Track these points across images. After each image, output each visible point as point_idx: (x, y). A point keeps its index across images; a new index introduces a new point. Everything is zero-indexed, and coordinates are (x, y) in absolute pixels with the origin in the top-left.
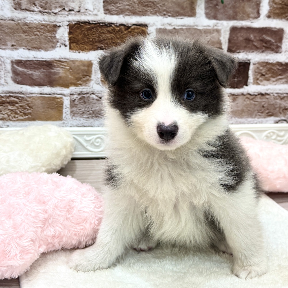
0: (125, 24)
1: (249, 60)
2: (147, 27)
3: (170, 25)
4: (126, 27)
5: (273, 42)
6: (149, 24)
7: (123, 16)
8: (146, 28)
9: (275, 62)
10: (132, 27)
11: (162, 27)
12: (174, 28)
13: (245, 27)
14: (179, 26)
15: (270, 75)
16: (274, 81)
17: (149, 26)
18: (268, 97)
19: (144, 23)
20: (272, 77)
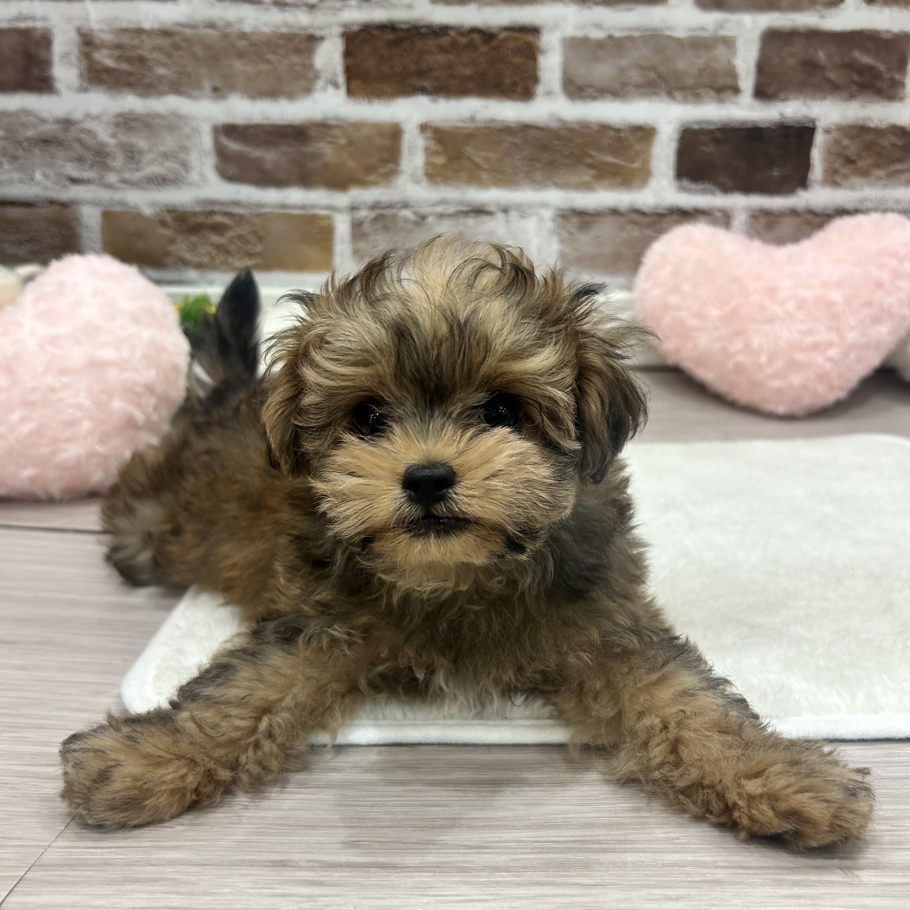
0: (483, 28)
1: (813, 121)
2: (537, 35)
4: (485, 36)
5: (881, 72)
6: (543, 26)
7: (478, 7)
8: (534, 37)
9: (884, 125)
10: (503, 35)
11: (579, 34)
12: (610, 37)
13: (802, 30)
14: (622, 29)
15: (870, 161)
16: (880, 178)
17: (542, 32)
20: (877, 166)
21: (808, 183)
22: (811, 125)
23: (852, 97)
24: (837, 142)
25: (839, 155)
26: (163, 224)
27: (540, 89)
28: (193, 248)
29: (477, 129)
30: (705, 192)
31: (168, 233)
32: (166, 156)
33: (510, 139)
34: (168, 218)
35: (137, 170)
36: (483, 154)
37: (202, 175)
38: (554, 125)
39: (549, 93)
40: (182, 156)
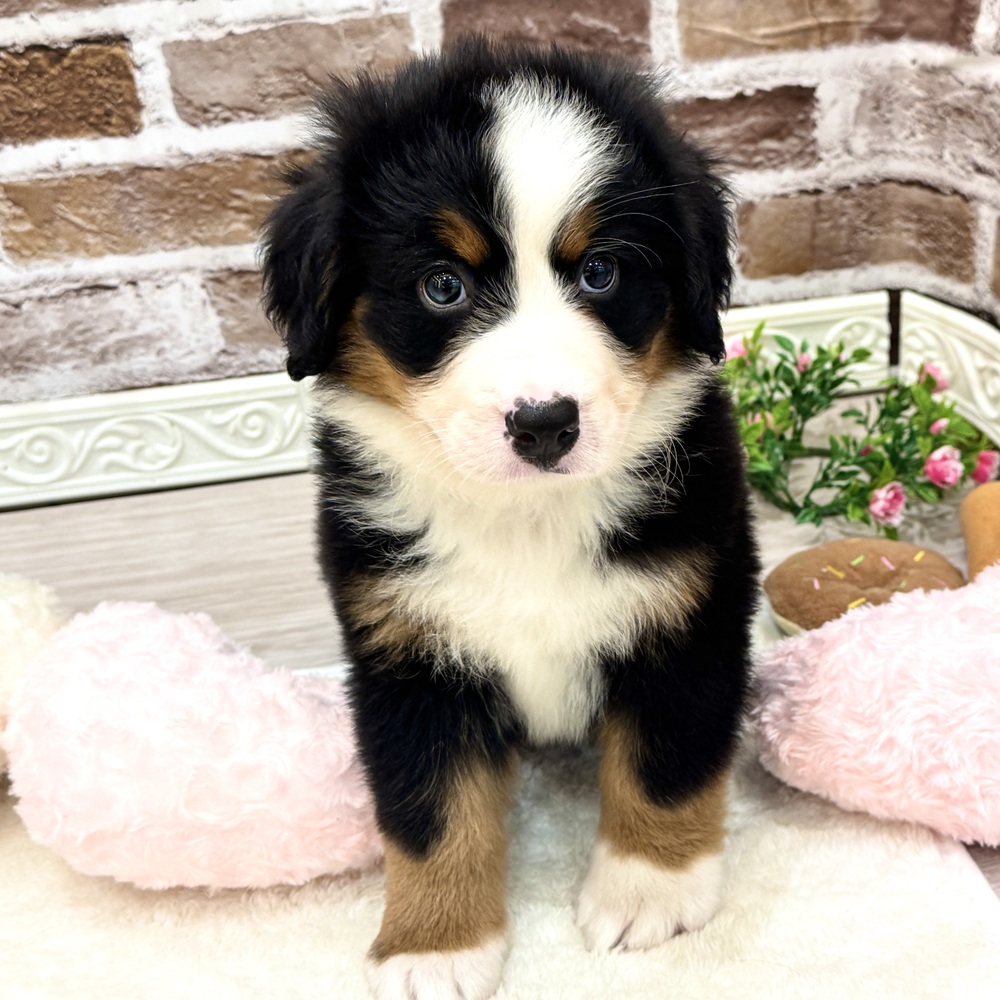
0: (46, 43)
2: (126, 44)
3: (211, 23)
4: (52, 54)
6: (132, 32)
7: (32, 17)
8: (123, 47)
10: (75, 51)
11: (185, 36)
12: (231, 34)
14: (245, 23)
17: (132, 40)
19: (113, 30)
27: (145, 117)
29: (67, 179)
33: (116, 187)
36: (83, 210)
38: (176, 162)
39: (159, 120)
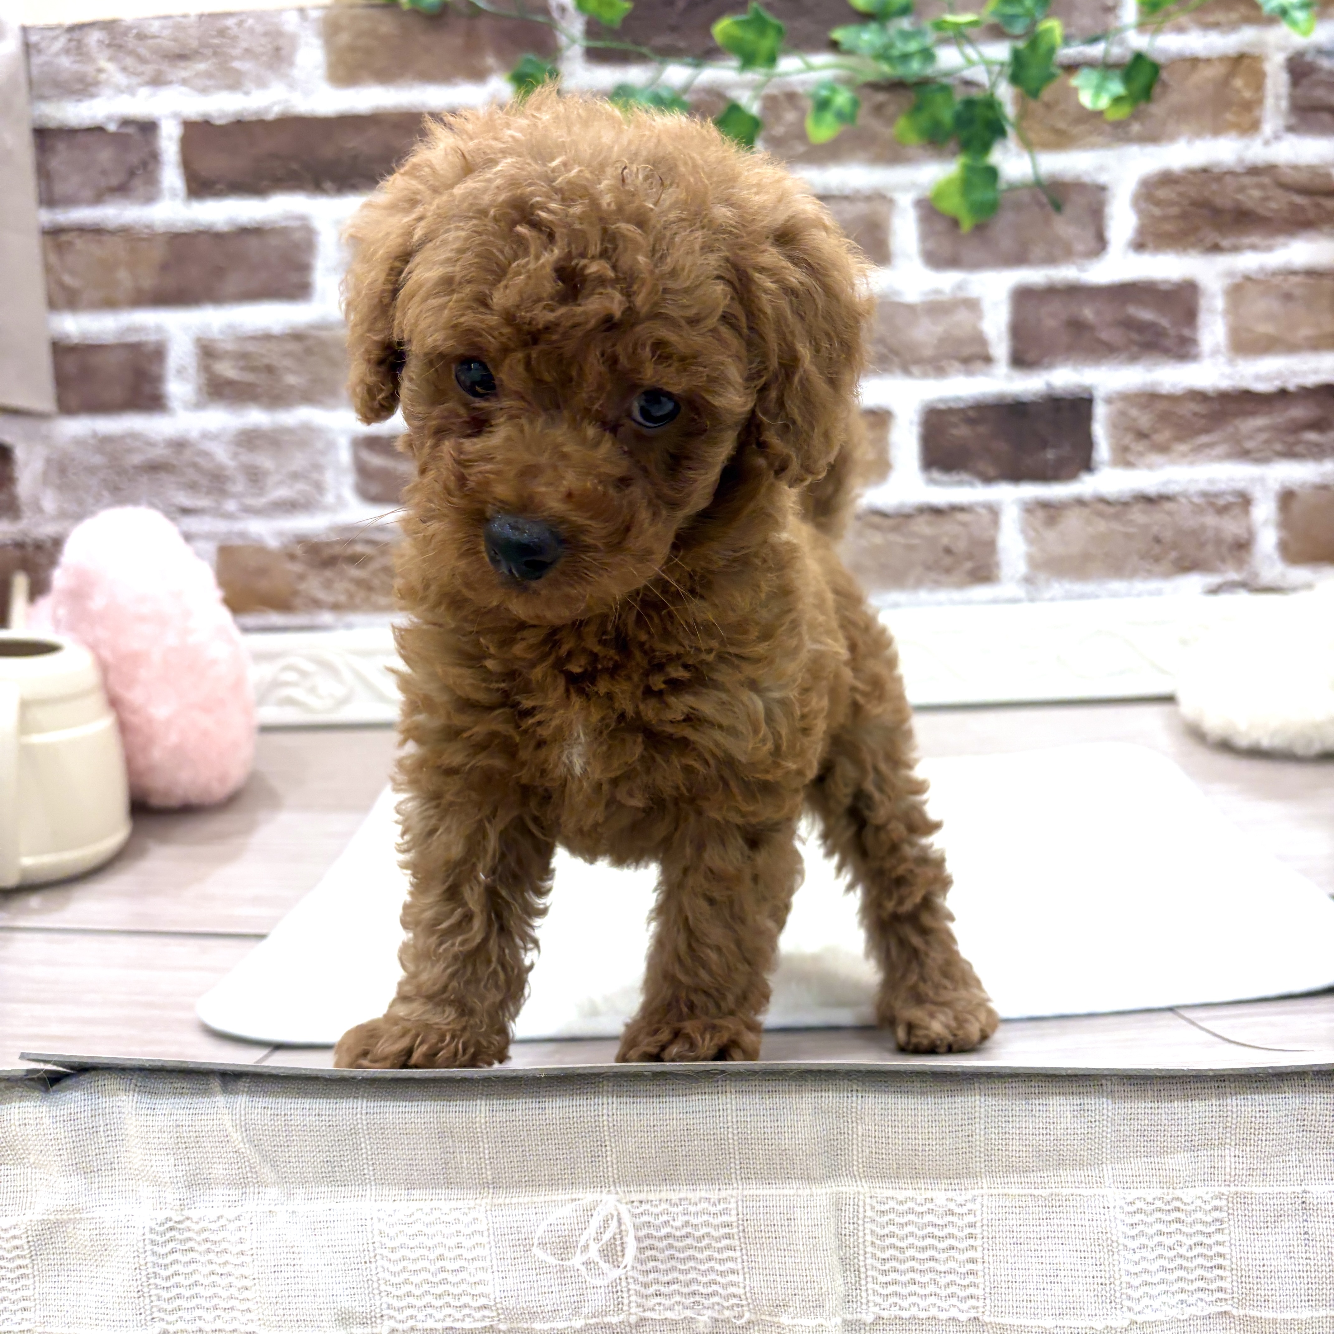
1: (1089, 391)
5: (1164, 328)
9: (1178, 390)
13: (1060, 286)
15: (1168, 434)
16: (1184, 455)
18: (1168, 506)
20: (1180, 439)
21: (1093, 464)
22: (1085, 396)
23: (1133, 359)
24: (1123, 413)
25: (1128, 429)
26: (292, 557)
28: (328, 585)
30: (961, 483)
31: (297, 568)
32: (295, 476)
34: (299, 550)
35: (261, 495)
37: (339, 497)
40: (315, 476)
